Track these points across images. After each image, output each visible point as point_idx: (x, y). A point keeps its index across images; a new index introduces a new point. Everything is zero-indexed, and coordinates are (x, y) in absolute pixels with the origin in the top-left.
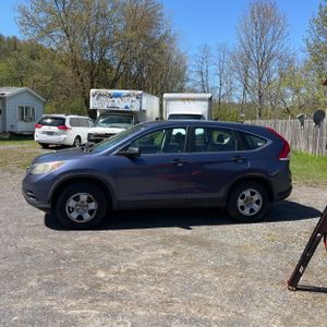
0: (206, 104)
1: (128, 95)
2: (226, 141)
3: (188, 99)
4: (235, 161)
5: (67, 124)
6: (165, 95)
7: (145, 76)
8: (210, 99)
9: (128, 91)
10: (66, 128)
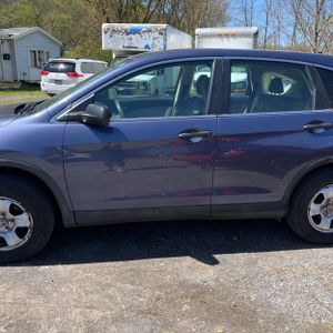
0: (250, 40)
1: (150, 31)
2: (286, 88)
3: (227, 35)
4: (310, 131)
5: (78, 70)
6: (198, 31)
7: (180, 15)
8: (256, 34)
9: (149, 25)
10: (76, 75)
